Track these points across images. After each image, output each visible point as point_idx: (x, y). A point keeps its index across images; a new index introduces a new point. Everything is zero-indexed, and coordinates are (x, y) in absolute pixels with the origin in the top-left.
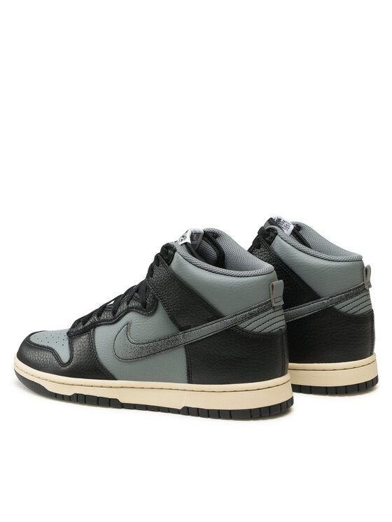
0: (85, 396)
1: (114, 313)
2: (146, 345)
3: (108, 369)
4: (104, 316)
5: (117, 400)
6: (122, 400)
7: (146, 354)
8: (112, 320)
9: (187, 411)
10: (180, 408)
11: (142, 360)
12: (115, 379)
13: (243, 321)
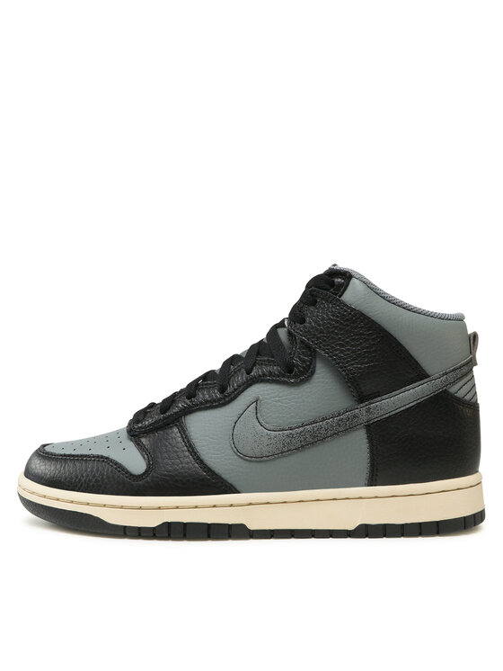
0: (185, 525)
1: (223, 390)
2: (298, 430)
3: (223, 476)
4: (202, 396)
5: (243, 526)
6: (252, 526)
7: (298, 445)
8: (220, 399)
9: (365, 531)
10: (351, 527)
11: (289, 455)
12: (239, 492)
13: (454, 383)
